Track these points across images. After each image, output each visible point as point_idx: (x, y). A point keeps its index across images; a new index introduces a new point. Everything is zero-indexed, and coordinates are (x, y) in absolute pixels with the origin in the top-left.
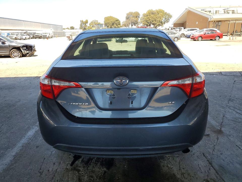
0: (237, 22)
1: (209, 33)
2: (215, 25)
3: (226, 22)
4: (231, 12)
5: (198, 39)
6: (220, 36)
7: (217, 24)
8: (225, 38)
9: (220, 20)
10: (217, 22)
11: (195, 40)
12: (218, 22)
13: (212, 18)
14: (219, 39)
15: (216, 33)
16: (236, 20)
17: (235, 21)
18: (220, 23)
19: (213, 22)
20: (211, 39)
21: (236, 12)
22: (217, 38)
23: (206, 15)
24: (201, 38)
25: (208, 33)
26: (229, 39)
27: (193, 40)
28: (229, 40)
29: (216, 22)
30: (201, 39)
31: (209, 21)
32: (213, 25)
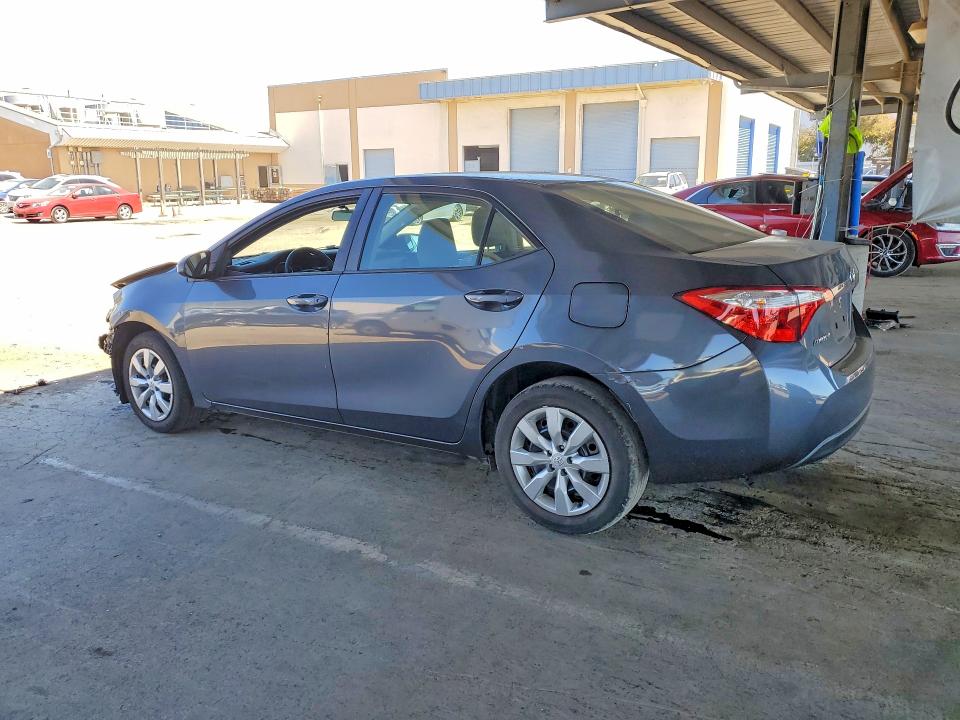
0: (163, 155)
1: (87, 191)
2: (82, 163)
3: (122, 153)
4: (115, 119)
5: (53, 217)
6: (133, 205)
7: (89, 158)
8: (148, 211)
9: (97, 145)
10: (84, 154)
11: (37, 221)
12: (89, 154)
13: (65, 136)
14: (134, 216)
15: (116, 195)
16: (158, 150)
17: (155, 154)
18: (97, 157)
19: (71, 149)
20: (101, 214)
21: (134, 119)
22: (125, 211)
23: (32, 121)
24: (63, 211)
25: (83, 194)
26: (159, 213)
27: (25, 220)
28: (162, 219)
29: (80, 150)
30: (65, 216)
31: (53, 144)
32: (72, 163)
